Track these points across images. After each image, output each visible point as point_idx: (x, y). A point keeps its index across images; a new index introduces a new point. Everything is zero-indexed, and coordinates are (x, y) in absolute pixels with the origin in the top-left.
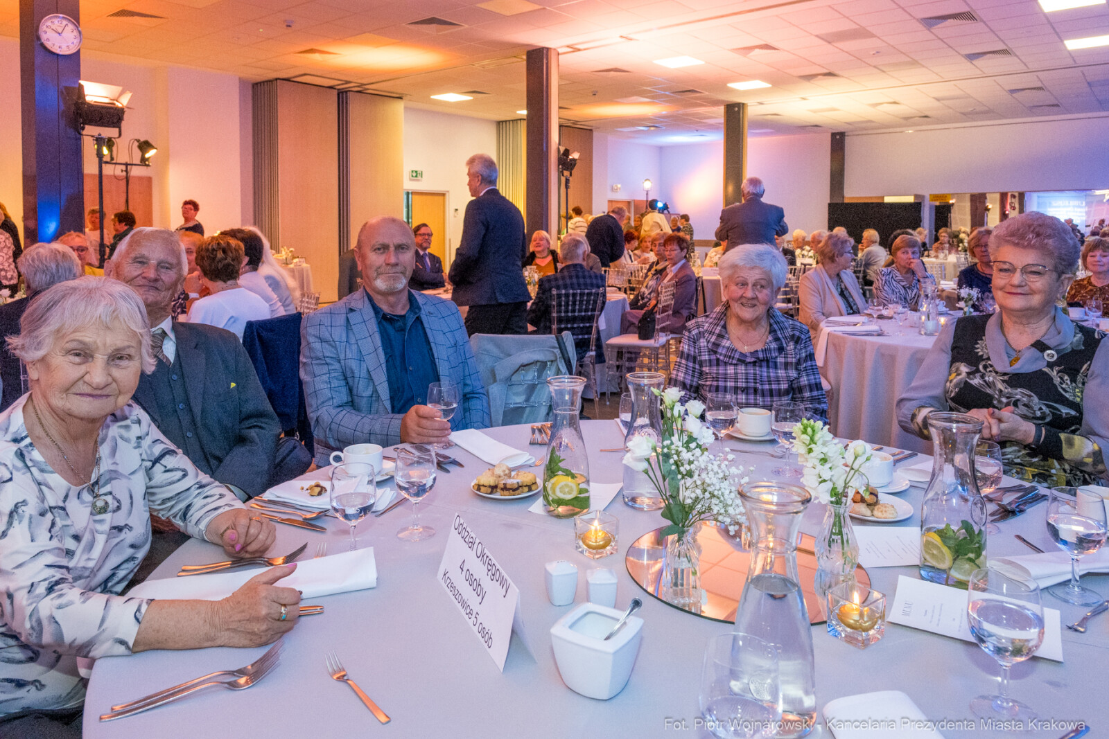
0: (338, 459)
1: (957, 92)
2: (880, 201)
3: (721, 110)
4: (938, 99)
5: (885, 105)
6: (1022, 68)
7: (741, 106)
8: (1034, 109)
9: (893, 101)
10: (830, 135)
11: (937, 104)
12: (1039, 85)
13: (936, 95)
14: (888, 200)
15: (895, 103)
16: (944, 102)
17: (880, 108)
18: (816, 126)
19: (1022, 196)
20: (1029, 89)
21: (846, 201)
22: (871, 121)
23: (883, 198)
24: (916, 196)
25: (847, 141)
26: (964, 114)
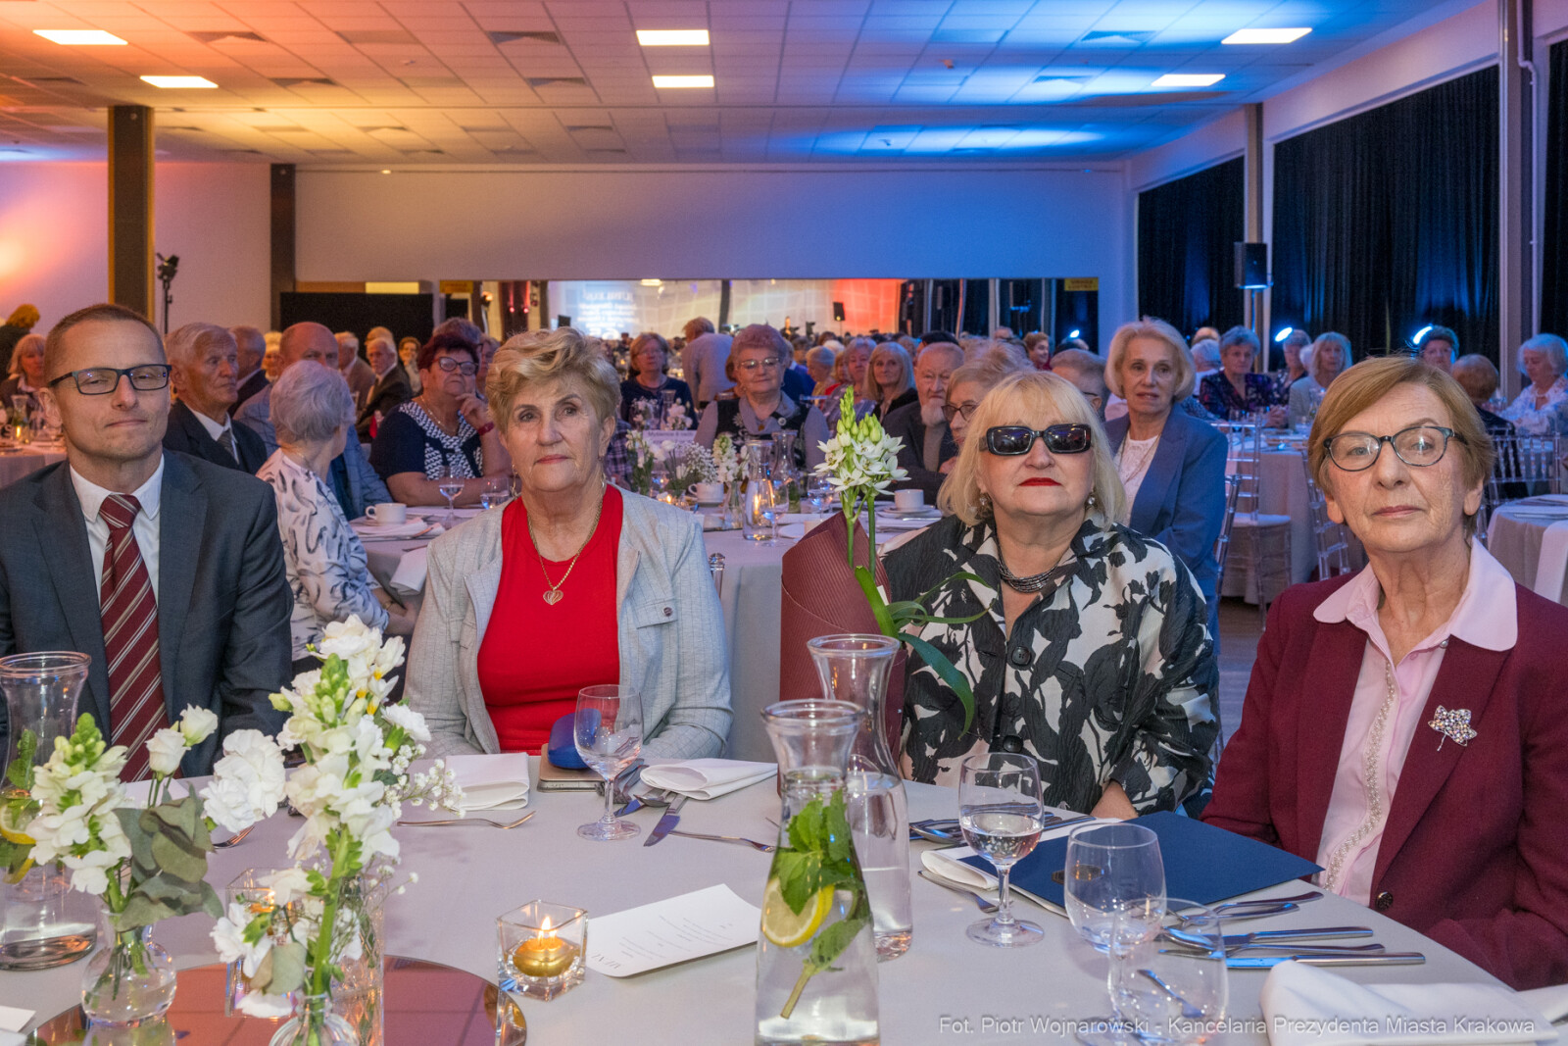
0: (372, 512)
1: (498, 123)
2: (358, 290)
3: (102, 115)
4: (466, 130)
5: (386, 130)
6: (594, 101)
7: (144, 112)
8: (593, 154)
9: (398, 124)
10: (268, 167)
11: (463, 135)
12: (608, 123)
13: (463, 124)
14: (372, 288)
15: (402, 128)
16: (475, 134)
17: (375, 134)
18: (253, 151)
19: (543, 286)
20: (595, 127)
21: (300, 289)
22: (348, 151)
23: (363, 285)
24: (423, 284)
25: (300, 180)
26: (496, 152)
